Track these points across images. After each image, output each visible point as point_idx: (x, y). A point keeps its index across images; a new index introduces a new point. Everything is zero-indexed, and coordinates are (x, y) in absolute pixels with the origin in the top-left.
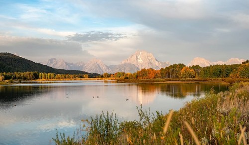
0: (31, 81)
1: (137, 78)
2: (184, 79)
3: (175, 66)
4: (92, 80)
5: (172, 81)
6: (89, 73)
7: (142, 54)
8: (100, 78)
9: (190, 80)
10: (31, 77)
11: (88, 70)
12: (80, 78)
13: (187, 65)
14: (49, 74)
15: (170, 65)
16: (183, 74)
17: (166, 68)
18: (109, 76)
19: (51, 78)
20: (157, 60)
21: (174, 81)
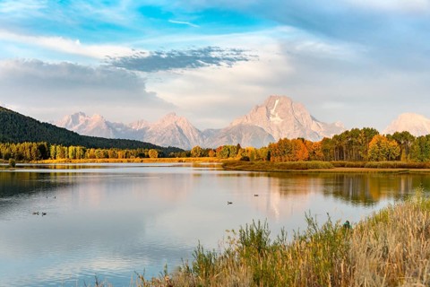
0: (34, 163)
1: (269, 159)
2: (375, 163)
3: (355, 133)
4: (167, 162)
5: (348, 166)
6: (159, 148)
7: (280, 104)
8: (184, 159)
9: (387, 166)
10: (34, 154)
11: (158, 140)
12: (138, 159)
13: (383, 132)
14: (71, 148)
15: (343, 131)
16: (373, 151)
17: (336, 137)
18: (204, 153)
19: (75, 158)
20: (313, 119)
21: (352, 166)
